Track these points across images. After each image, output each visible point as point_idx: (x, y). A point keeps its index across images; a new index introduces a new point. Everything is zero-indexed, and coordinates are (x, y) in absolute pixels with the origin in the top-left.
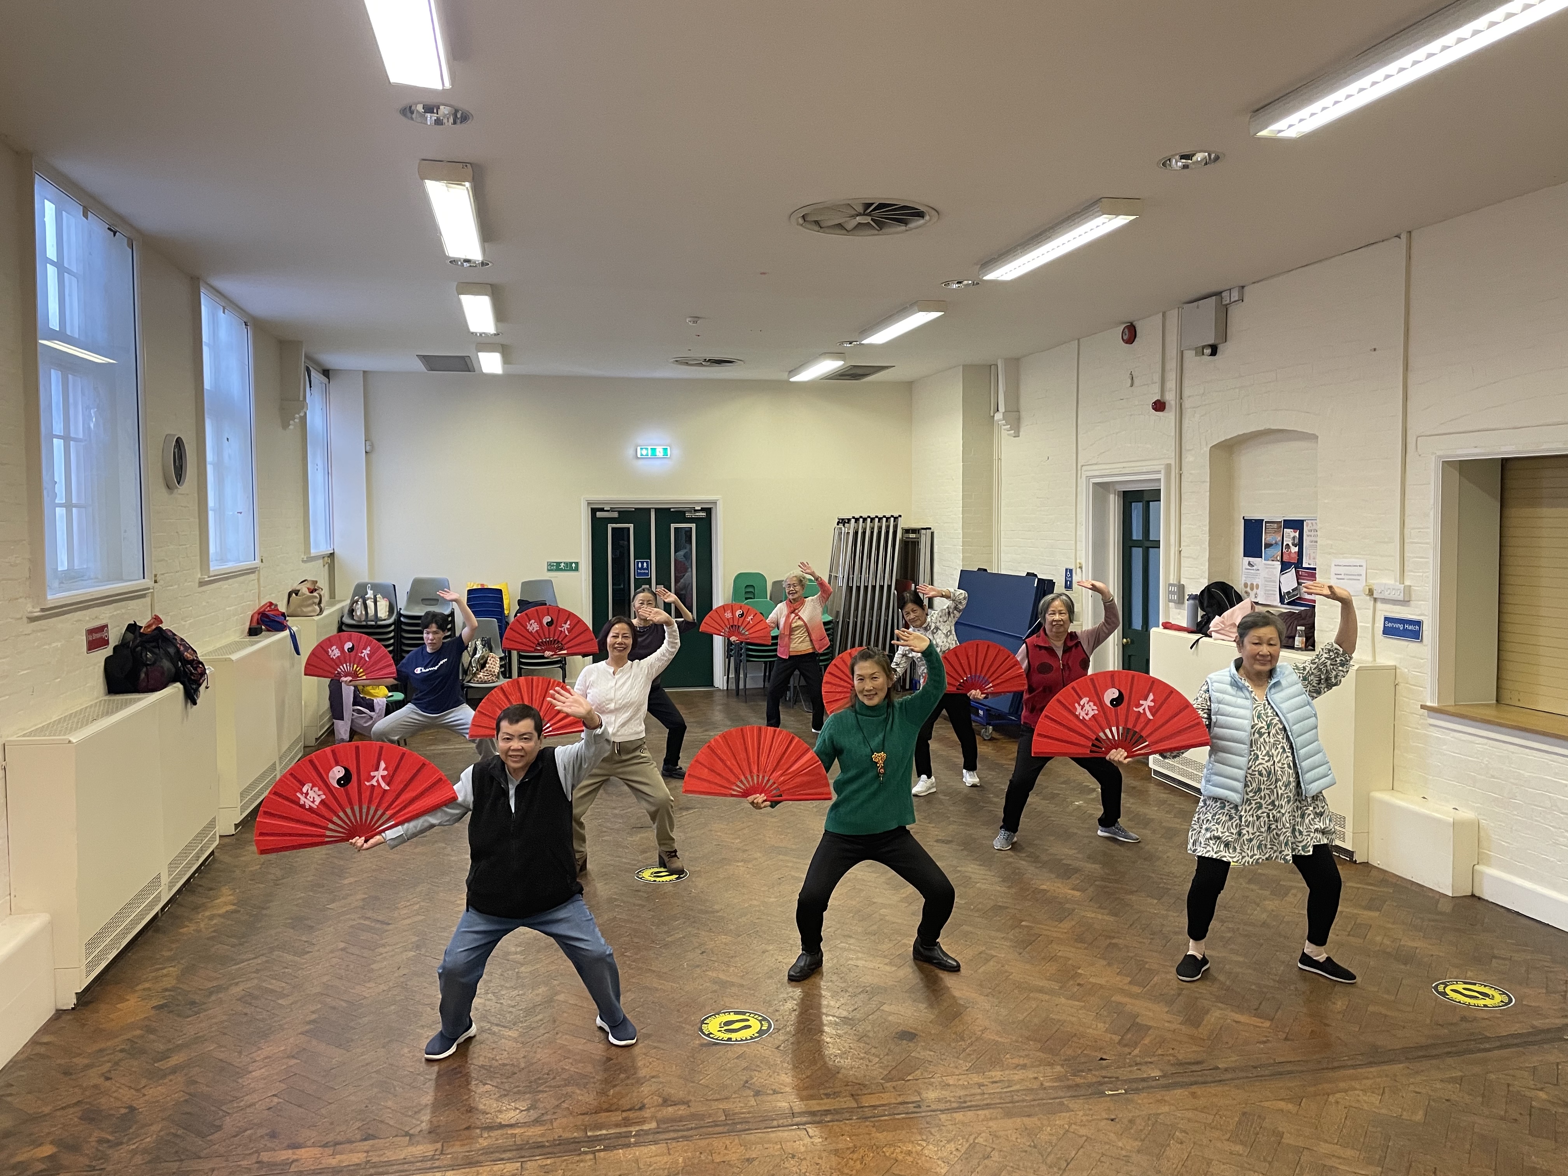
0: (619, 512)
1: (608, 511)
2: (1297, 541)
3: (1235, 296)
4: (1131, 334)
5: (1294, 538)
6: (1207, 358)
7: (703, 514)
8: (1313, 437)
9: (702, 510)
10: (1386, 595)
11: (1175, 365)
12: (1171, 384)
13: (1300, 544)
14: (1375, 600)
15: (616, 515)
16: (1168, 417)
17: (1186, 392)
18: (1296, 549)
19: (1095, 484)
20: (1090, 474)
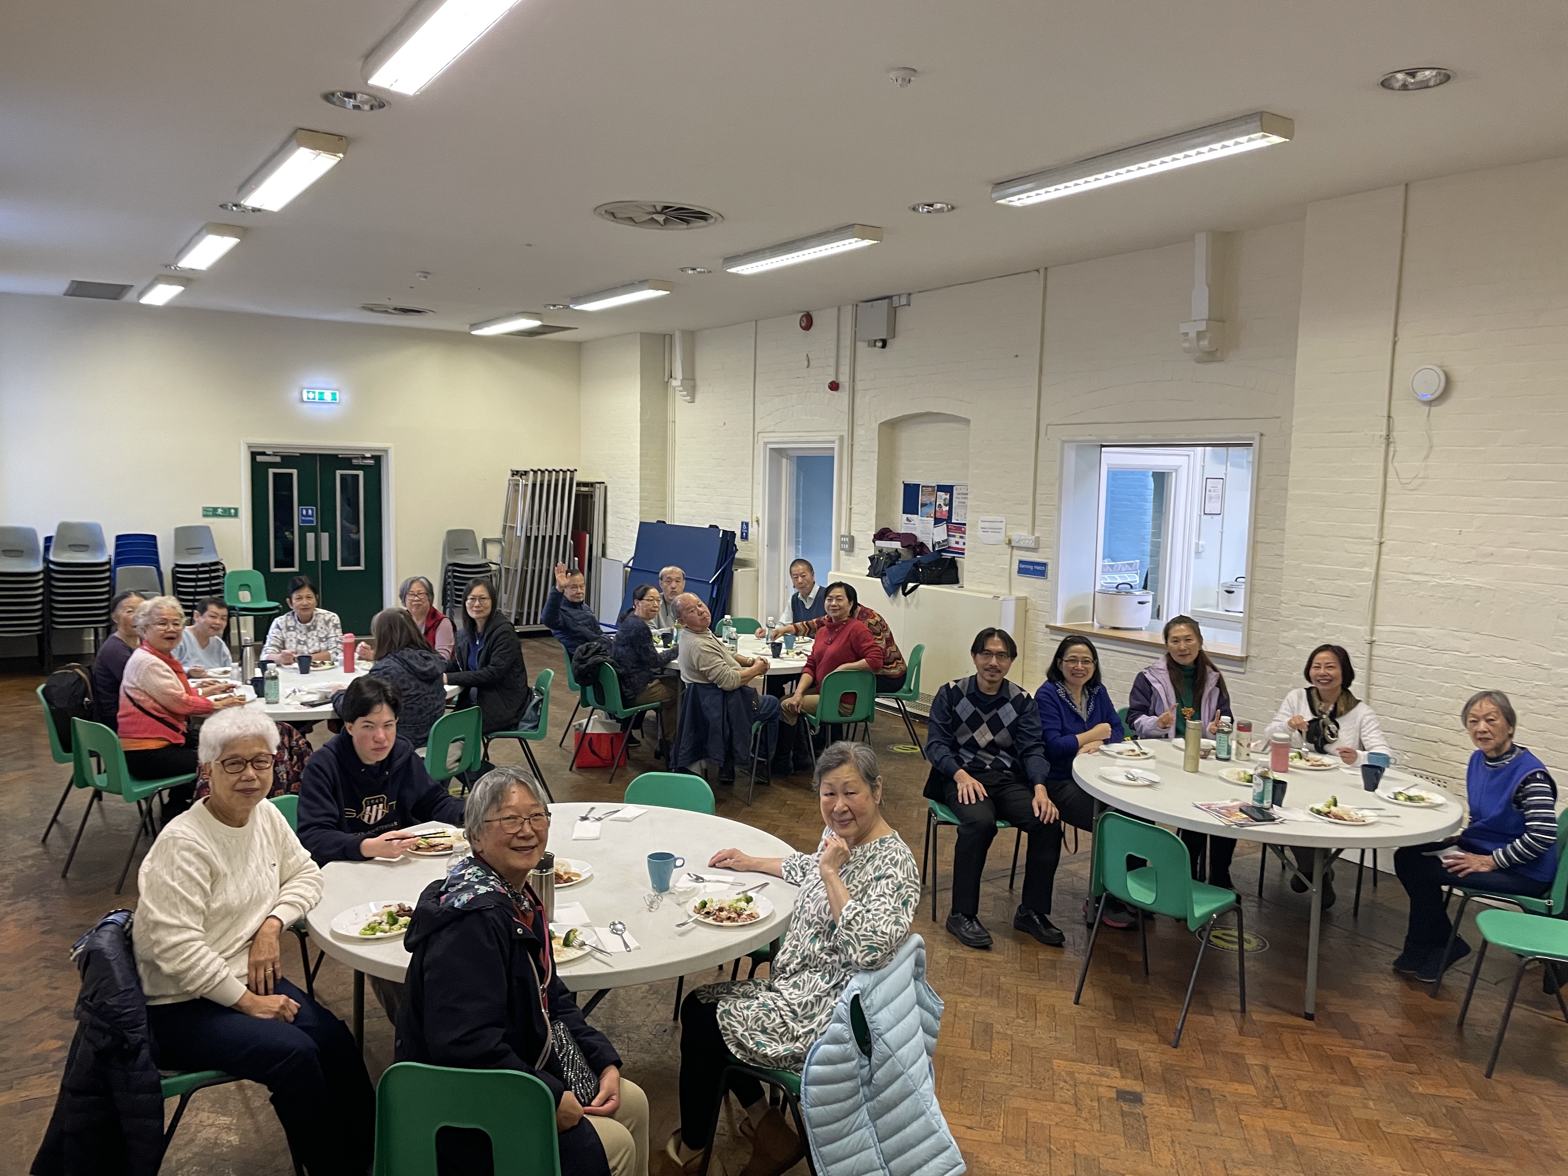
0: (283, 457)
1: (269, 455)
2: (947, 502)
3: (904, 301)
4: (808, 322)
5: (945, 500)
6: (877, 350)
7: (372, 462)
8: (967, 421)
9: (373, 457)
10: (1022, 544)
11: (849, 353)
12: (845, 369)
13: (950, 504)
14: (1013, 547)
15: (278, 459)
16: (842, 396)
17: (858, 377)
18: (947, 508)
19: (771, 449)
20: (766, 440)
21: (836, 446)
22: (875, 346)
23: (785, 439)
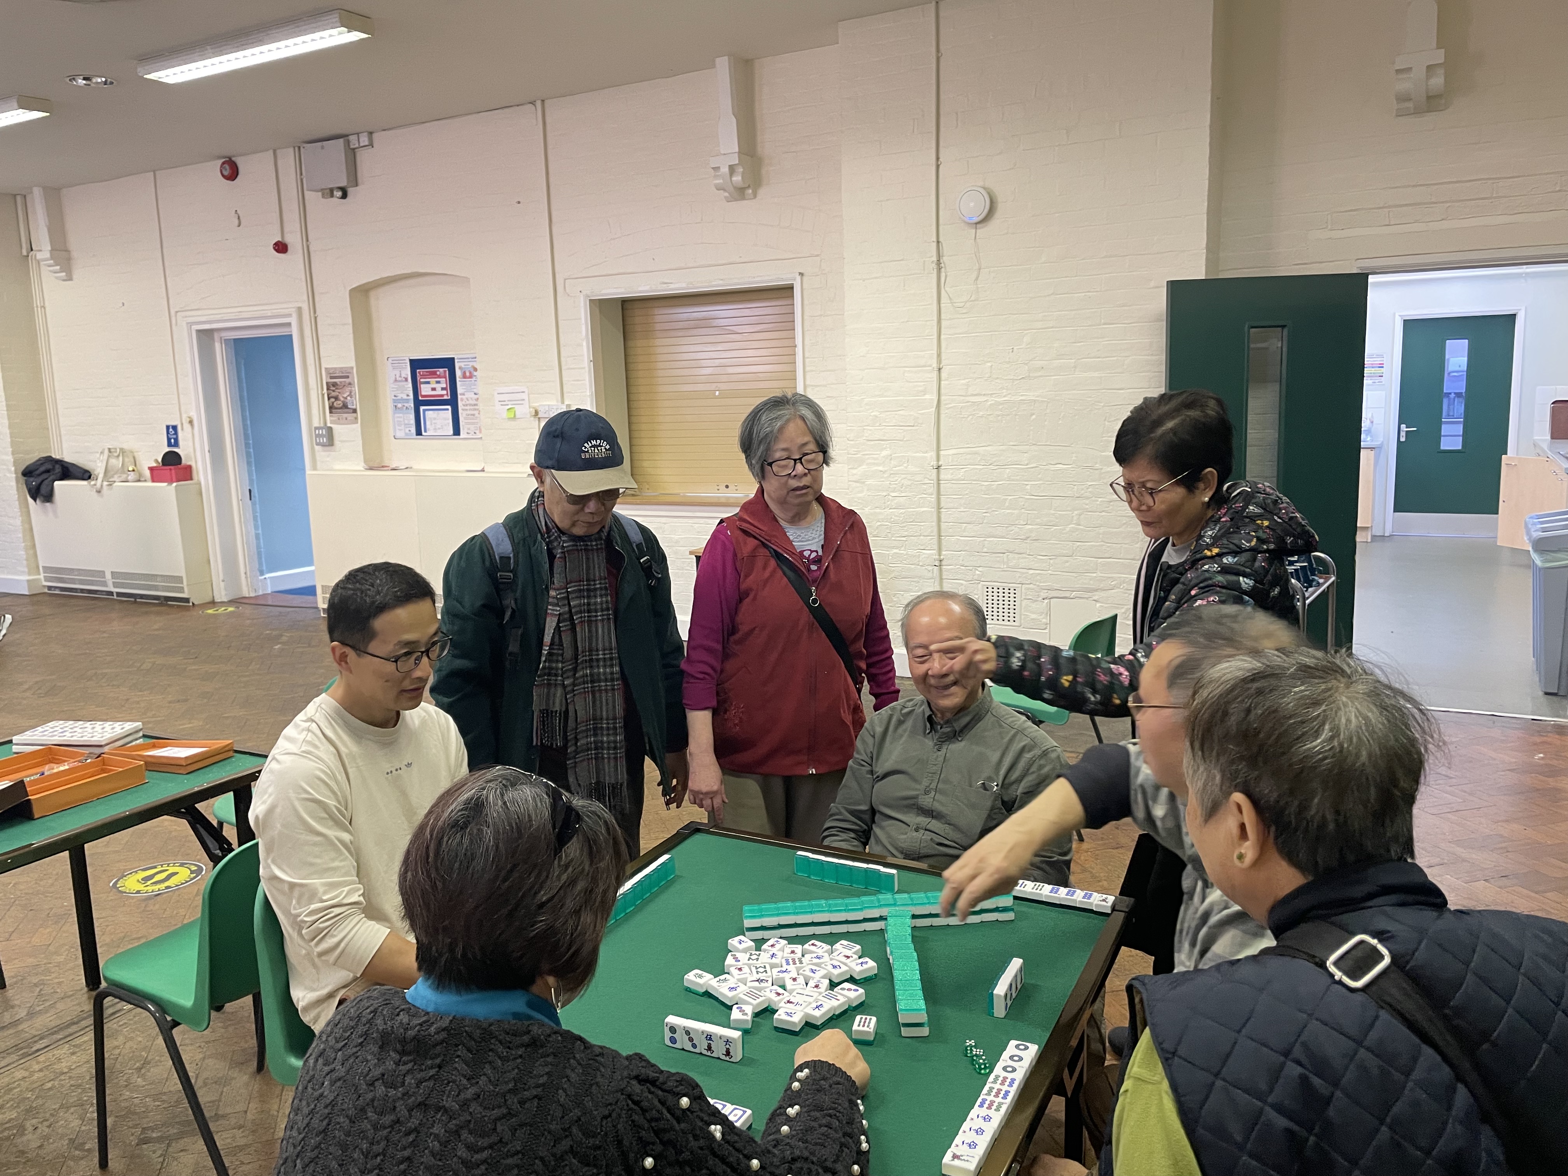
3: (364, 140)
4: (231, 170)
6: (336, 201)
8: (466, 280)
11: (295, 205)
12: (293, 226)
13: (453, 383)
16: (294, 259)
17: (312, 236)
19: (199, 332)
20: (190, 320)
21: (294, 321)
22: (332, 196)
23: (218, 317)
